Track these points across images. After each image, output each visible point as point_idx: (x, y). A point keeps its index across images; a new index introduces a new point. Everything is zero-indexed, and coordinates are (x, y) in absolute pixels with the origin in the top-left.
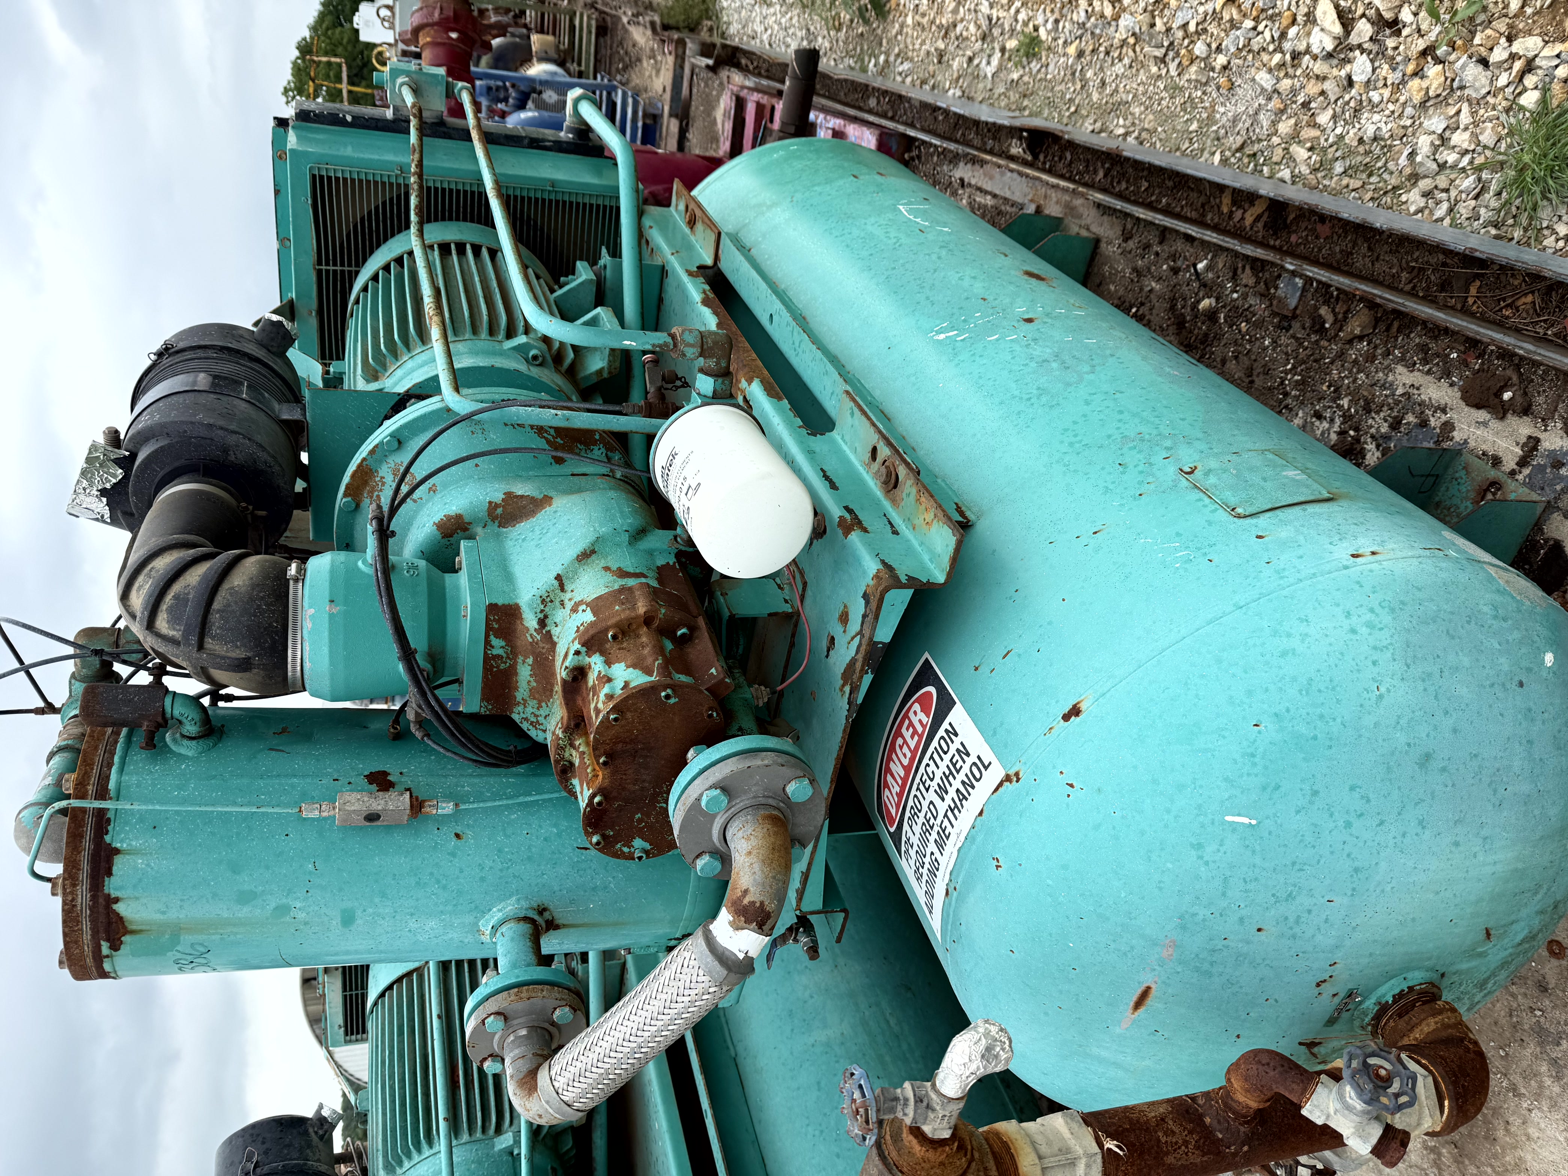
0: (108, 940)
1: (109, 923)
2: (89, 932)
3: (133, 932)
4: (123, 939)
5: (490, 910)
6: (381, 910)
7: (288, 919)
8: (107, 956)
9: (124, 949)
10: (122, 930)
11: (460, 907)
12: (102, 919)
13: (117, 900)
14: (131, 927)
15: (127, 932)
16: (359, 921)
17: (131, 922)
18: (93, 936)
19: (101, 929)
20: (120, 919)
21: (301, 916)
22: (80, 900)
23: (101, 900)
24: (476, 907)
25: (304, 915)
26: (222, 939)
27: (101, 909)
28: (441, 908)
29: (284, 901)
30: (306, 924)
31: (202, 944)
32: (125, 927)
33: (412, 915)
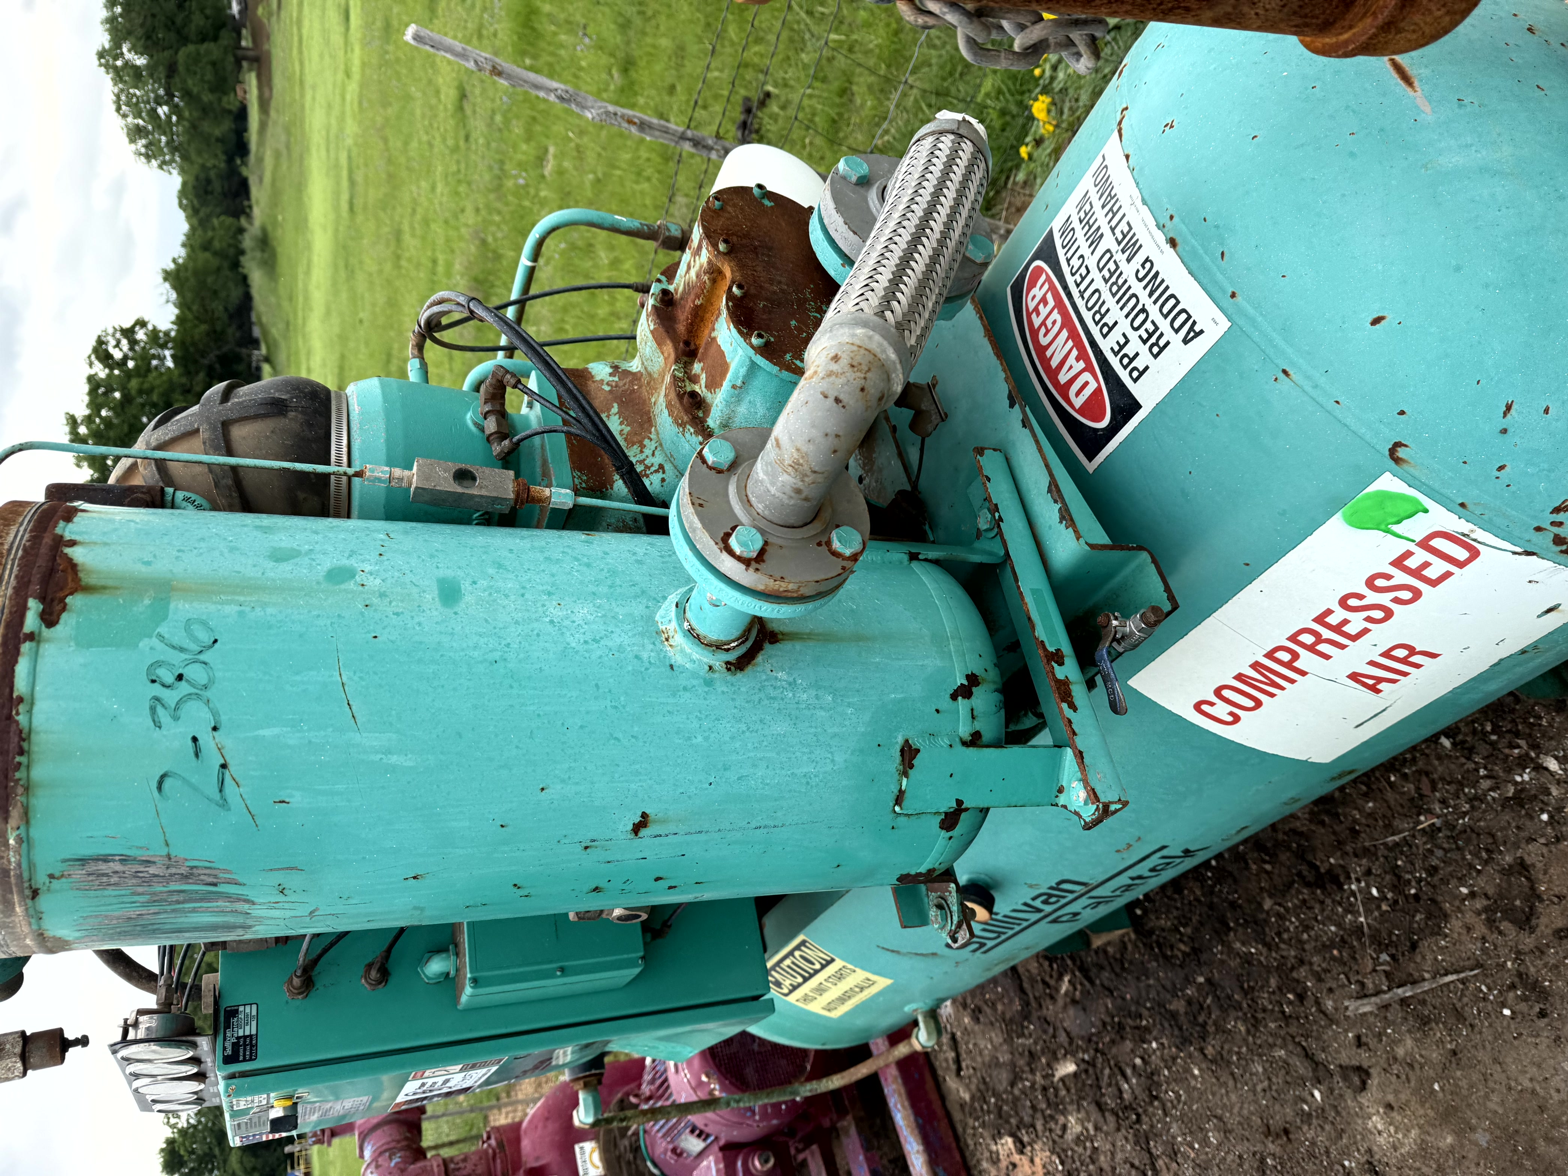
0: (42, 599)
1: (51, 571)
2: (13, 582)
3: (88, 589)
4: (69, 600)
5: (665, 598)
6: (500, 584)
7: (351, 585)
8: (31, 637)
9: (67, 623)
10: (71, 585)
11: (619, 590)
12: (42, 562)
13: (73, 543)
14: (91, 580)
15: (79, 587)
16: (468, 598)
17: (89, 572)
18: (17, 590)
19: (36, 577)
20: (73, 566)
21: (374, 583)
22: (10, 538)
23: (47, 540)
24: (643, 592)
25: (378, 581)
26: (241, 614)
27: (44, 550)
28: (592, 588)
29: (345, 562)
30: (382, 595)
31: (204, 624)
32: (76, 579)
33: (550, 594)
